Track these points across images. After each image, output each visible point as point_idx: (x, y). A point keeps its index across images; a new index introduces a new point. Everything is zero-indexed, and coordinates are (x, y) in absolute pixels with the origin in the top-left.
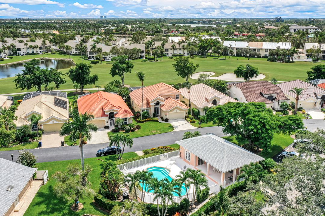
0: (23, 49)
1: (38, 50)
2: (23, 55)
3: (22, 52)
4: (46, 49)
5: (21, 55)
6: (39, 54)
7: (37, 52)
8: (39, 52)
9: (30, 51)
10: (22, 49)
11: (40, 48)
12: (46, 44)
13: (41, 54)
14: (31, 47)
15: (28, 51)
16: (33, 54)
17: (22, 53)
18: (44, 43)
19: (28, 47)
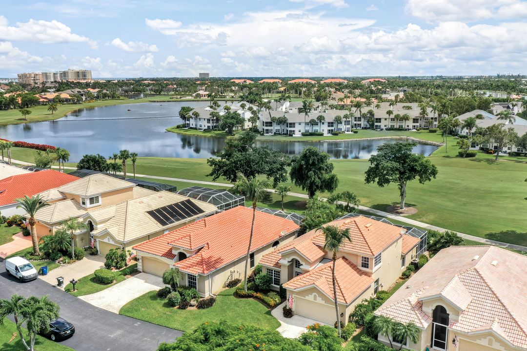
0: (386, 119)
1: (410, 124)
2: (382, 130)
3: (382, 124)
4: (426, 122)
5: (378, 130)
6: (410, 129)
7: (408, 126)
8: (411, 127)
9: (397, 125)
10: (382, 120)
11: (414, 119)
12: (427, 115)
13: (415, 130)
14: (398, 118)
15: (393, 124)
16: (400, 129)
17: (383, 127)
18: (424, 112)
19: (392, 116)
